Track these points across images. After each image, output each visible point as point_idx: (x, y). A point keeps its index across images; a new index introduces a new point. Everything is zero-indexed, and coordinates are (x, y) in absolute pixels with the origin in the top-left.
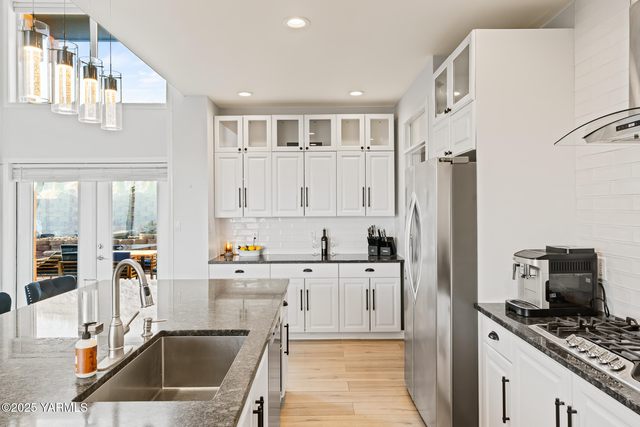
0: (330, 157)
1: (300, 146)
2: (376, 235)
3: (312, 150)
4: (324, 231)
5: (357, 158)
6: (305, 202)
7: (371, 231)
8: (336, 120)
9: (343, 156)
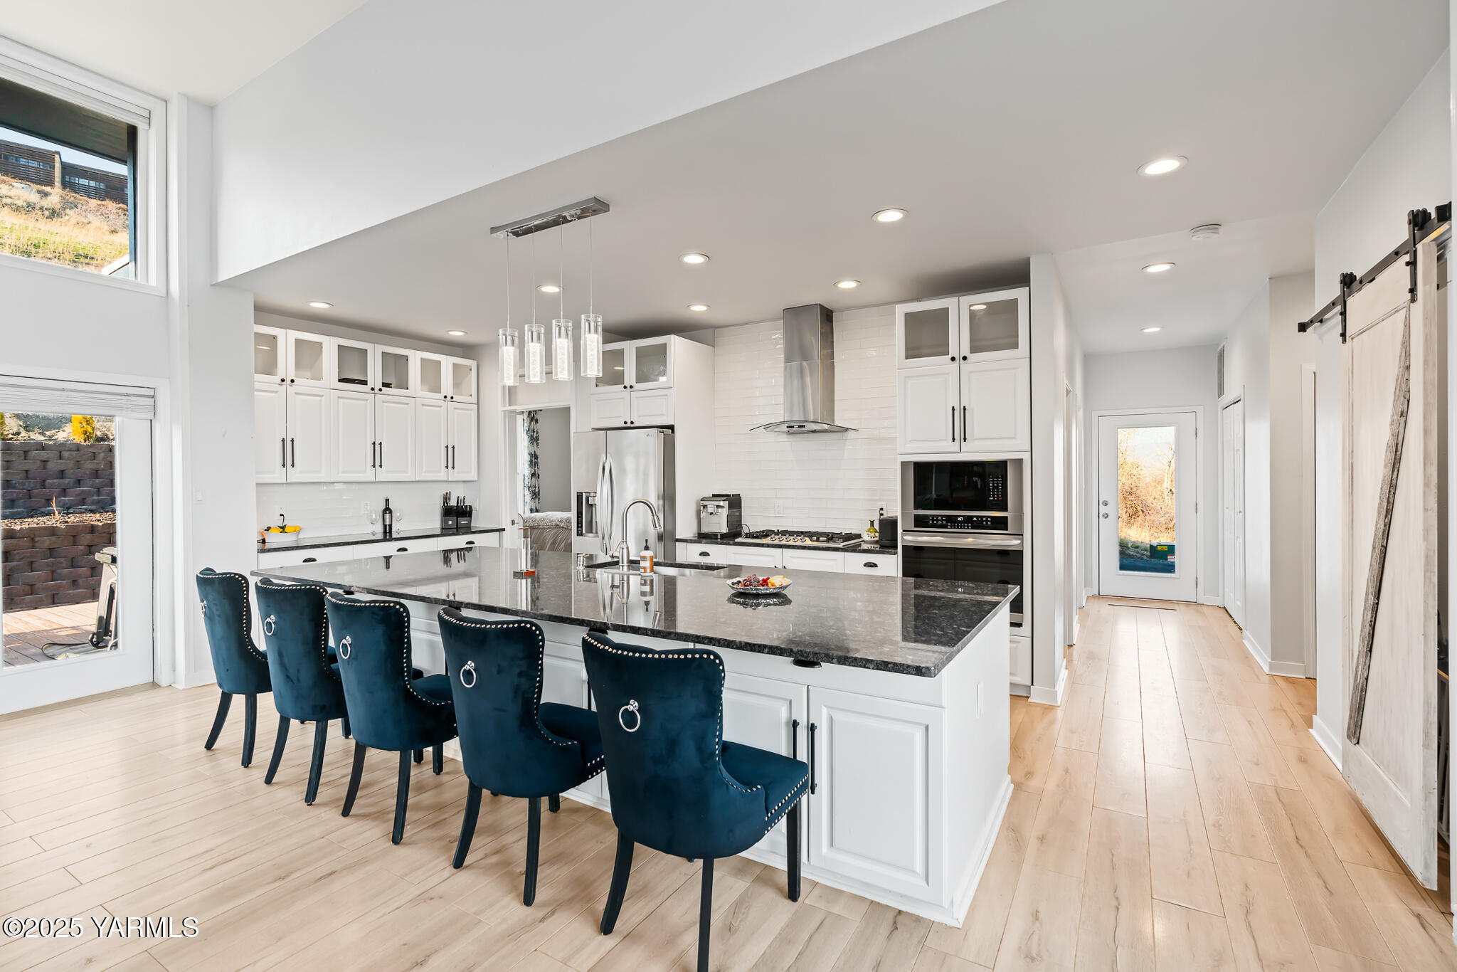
0: (407, 404)
1: (370, 385)
2: (453, 503)
3: (385, 393)
4: (387, 500)
5: (438, 409)
6: (377, 462)
7: (446, 498)
8: (415, 358)
9: (423, 405)
